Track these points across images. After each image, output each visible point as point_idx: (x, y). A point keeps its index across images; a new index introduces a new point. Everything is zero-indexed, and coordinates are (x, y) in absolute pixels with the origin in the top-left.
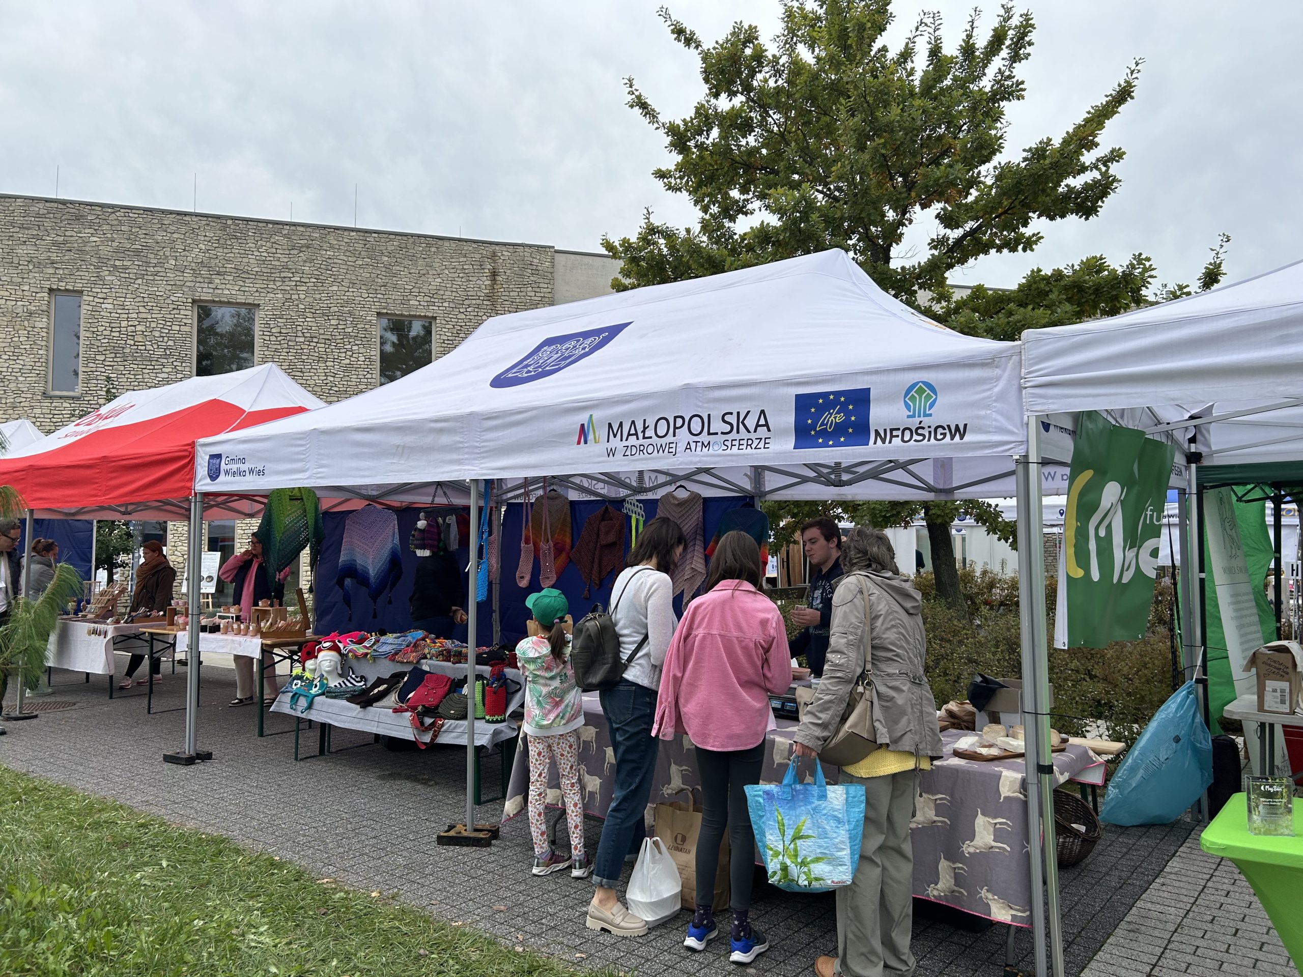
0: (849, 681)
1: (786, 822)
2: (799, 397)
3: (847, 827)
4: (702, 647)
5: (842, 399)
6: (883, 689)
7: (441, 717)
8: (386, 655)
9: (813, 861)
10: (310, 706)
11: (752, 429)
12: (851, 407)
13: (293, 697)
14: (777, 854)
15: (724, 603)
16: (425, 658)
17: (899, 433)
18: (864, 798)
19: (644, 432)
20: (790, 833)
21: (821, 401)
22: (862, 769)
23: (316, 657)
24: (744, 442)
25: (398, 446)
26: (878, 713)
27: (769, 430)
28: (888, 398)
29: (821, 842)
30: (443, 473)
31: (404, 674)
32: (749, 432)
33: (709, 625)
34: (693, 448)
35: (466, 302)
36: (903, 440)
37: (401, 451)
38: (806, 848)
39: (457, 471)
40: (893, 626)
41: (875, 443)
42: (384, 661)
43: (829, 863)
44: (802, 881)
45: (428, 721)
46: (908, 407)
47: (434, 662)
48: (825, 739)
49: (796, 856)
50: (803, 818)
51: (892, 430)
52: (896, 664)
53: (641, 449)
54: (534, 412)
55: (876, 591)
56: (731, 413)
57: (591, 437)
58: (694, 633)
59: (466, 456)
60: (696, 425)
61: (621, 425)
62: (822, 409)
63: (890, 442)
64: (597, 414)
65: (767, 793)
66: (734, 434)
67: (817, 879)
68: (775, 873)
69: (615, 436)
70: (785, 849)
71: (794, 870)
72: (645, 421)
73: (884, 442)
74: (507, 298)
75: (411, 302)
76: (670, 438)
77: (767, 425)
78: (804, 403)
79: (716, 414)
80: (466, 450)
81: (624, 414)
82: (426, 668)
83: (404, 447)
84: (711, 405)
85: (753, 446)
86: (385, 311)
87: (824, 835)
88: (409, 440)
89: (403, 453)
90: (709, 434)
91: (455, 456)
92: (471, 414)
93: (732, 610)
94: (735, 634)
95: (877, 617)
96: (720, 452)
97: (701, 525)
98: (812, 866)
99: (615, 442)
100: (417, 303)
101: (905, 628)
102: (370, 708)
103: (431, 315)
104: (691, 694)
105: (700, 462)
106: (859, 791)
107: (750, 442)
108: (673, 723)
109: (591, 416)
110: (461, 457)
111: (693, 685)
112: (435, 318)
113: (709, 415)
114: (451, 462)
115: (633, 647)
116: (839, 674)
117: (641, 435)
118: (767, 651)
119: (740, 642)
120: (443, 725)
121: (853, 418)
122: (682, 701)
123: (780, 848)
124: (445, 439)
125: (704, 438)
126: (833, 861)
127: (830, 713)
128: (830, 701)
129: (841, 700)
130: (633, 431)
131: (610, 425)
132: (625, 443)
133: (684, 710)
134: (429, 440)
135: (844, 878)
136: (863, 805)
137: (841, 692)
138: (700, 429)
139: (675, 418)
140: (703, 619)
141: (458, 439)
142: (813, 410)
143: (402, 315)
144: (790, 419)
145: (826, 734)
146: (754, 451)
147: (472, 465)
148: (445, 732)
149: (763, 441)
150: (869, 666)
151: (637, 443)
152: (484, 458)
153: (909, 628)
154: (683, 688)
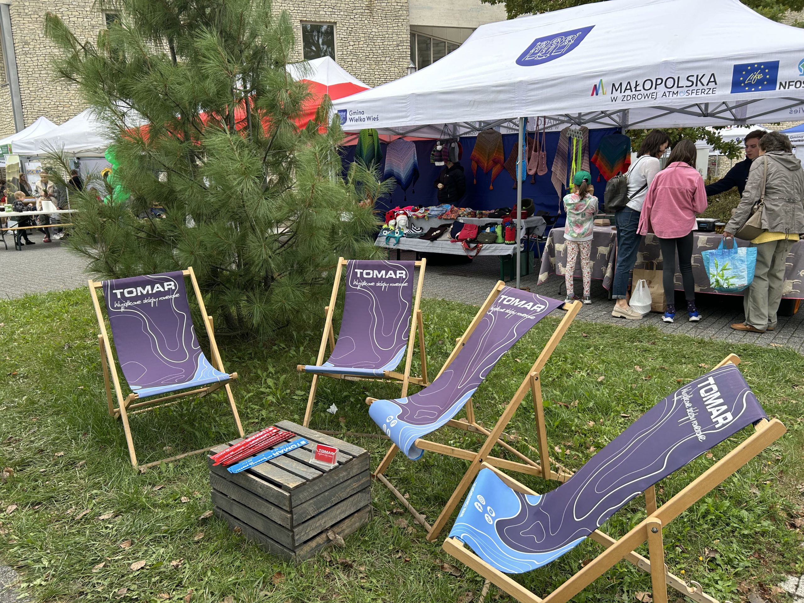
0: (751, 204)
1: (718, 263)
2: (736, 67)
3: (746, 263)
4: (661, 194)
5: (762, 67)
6: (769, 206)
7: (481, 243)
8: (436, 216)
9: (730, 278)
10: (398, 242)
11: (705, 84)
12: (767, 71)
13: (387, 238)
14: (714, 276)
15: (672, 173)
16: (460, 216)
17: (794, 83)
18: (756, 252)
19: (636, 87)
20: (720, 268)
21: (749, 68)
22: (756, 241)
23: (395, 219)
24: (700, 91)
25: (471, 101)
26: (764, 216)
27: (716, 84)
28: (790, 65)
29: (735, 270)
30: (501, 115)
31: (450, 225)
32: (703, 85)
33: (664, 184)
34: (667, 95)
35: (354, 11)
36: (795, 87)
37: (472, 104)
38: (727, 274)
39: (511, 113)
40: (778, 178)
41: (780, 89)
42: (434, 219)
43: (737, 278)
44: (725, 286)
45: (473, 245)
46: (801, 70)
47: (466, 218)
48: (737, 229)
49: (723, 276)
50: (727, 262)
51: (789, 82)
52: (778, 195)
53: (634, 97)
54: (563, 79)
55: (772, 162)
56: (693, 76)
57: (600, 92)
58: (658, 188)
59: (516, 105)
60: (670, 83)
61: (621, 84)
62: (749, 73)
63: (788, 88)
64: (605, 79)
65: (711, 253)
66: (694, 87)
67: (732, 285)
68: (713, 283)
69: (616, 90)
70: (718, 274)
71: (722, 282)
72: (637, 82)
73: (785, 88)
74: (379, 7)
75: (321, 13)
76: (653, 90)
77: (715, 81)
78: (738, 70)
79: (683, 76)
80: (517, 102)
81: (623, 79)
82: (461, 221)
83: (474, 101)
84: (681, 72)
85: (706, 93)
86: (305, 19)
87: (736, 267)
88: (477, 97)
89: (473, 105)
90: (678, 87)
91: (508, 105)
92: (521, 82)
93: (675, 176)
94: (677, 187)
95: (770, 174)
96: (685, 96)
97: (587, 145)
98: (730, 280)
99: (617, 94)
100: (324, 13)
101: (786, 177)
102: (435, 241)
103: (333, 21)
104: (655, 215)
105: (671, 102)
106: (754, 250)
107: (703, 91)
108: (647, 228)
109: (601, 80)
110: (513, 105)
111: (656, 211)
112: (335, 23)
113: (679, 78)
114: (506, 109)
115: (634, 193)
116: (746, 201)
117: (633, 90)
118: (694, 194)
119: (679, 190)
120: (482, 247)
121: (768, 77)
122: (651, 218)
123: (715, 273)
124: (502, 96)
125: (675, 89)
126: (739, 277)
127: (740, 218)
128: (741, 213)
129: (746, 212)
130: (628, 87)
131: (614, 85)
132: (623, 94)
133: (652, 222)
134: (492, 96)
135: (744, 283)
136: (755, 255)
137: (746, 209)
138: (672, 85)
139: (657, 79)
140: (662, 181)
141: (511, 96)
142: (744, 73)
143: (315, 22)
144: (730, 78)
145: (738, 227)
146: (706, 95)
147: (521, 109)
148: (484, 250)
149: (711, 90)
150: (763, 197)
151: (631, 94)
152: (528, 105)
153: (789, 177)
154: (652, 212)
